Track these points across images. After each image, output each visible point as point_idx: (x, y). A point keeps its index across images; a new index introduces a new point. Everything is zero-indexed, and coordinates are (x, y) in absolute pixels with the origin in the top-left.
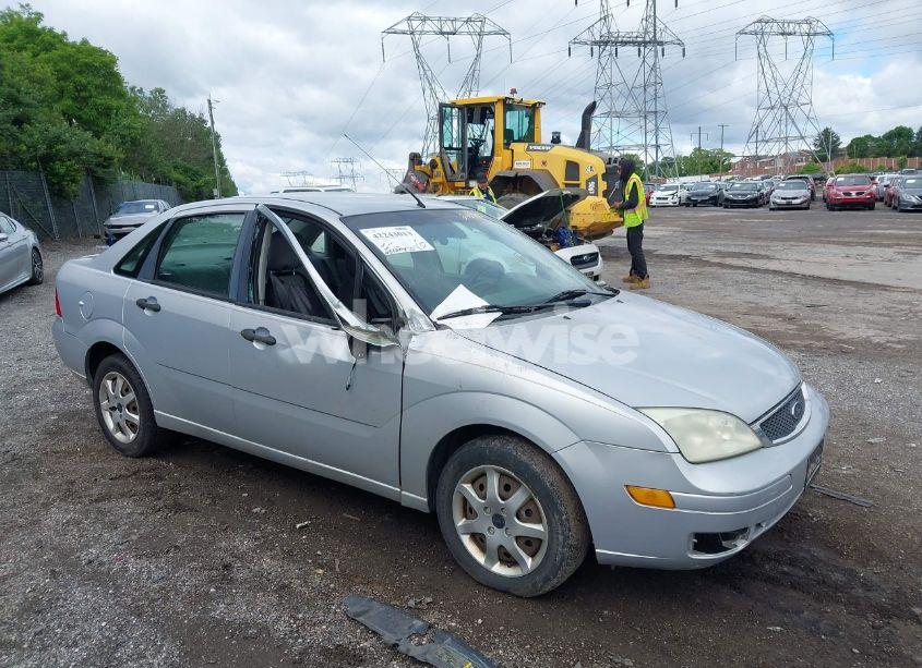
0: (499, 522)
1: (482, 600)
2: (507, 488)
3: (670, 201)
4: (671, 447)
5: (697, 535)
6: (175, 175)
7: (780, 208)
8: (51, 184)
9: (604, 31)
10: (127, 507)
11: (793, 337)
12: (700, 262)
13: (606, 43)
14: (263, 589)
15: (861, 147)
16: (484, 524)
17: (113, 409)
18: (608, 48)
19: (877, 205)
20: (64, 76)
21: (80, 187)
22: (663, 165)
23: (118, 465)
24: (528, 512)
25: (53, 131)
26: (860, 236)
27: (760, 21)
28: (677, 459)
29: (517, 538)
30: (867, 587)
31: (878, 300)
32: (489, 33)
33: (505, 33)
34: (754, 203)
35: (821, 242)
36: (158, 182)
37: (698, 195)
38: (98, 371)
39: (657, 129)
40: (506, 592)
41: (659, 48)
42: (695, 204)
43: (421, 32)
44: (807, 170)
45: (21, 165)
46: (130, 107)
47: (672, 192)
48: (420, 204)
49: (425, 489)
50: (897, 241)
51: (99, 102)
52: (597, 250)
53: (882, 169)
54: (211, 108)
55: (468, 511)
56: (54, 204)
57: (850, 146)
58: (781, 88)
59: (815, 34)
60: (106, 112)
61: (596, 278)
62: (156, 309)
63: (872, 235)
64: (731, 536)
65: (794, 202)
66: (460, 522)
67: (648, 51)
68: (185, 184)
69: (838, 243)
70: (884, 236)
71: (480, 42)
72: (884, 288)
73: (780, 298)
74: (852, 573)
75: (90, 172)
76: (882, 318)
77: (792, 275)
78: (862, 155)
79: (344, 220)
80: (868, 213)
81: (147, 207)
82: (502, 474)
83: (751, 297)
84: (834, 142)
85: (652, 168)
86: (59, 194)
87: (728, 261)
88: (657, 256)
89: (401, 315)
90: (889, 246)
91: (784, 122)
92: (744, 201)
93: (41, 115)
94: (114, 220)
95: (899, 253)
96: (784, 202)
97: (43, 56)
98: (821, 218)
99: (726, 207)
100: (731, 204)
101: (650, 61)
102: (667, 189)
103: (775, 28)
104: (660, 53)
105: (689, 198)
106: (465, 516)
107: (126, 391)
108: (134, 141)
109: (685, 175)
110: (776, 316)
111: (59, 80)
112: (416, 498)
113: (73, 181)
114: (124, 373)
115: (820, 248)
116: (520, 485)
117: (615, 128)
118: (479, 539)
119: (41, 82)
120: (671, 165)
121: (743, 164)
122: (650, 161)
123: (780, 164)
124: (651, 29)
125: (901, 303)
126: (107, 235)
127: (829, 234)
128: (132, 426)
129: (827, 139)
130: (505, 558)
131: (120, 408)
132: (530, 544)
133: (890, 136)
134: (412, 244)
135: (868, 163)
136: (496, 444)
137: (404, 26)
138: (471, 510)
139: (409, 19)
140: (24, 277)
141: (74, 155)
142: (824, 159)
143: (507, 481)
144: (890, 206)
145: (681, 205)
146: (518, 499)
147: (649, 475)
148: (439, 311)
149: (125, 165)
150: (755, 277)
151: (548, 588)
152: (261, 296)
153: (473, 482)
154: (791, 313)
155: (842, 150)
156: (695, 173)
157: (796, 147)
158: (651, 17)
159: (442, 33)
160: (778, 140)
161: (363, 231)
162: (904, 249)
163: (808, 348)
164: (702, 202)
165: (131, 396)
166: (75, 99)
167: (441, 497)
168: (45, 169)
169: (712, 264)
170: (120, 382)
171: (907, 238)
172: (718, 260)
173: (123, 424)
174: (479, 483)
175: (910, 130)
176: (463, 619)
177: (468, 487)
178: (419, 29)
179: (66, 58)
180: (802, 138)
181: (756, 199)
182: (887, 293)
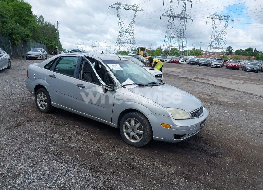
0: (133, 130)
1: (128, 147)
2: (136, 123)
3: (184, 62)
4: (171, 115)
5: (175, 135)
6: (46, 42)
7: (214, 67)
8: (11, 41)
9: (171, 13)
10: (45, 123)
11: (209, 100)
12: (189, 80)
13: (171, 17)
14: (80, 142)
15: (239, 52)
16: (130, 131)
17: (40, 101)
18: (171, 18)
19: (240, 69)
20: (15, 10)
21: (19, 43)
22: (184, 52)
23: (41, 114)
24: (140, 128)
25: (13, 26)
26: (232, 77)
27: (214, 15)
28: (172, 118)
29: (137, 134)
30: (211, 151)
31: (232, 93)
32: (139, 10)
33: (143, 11)
34: (207, 65)
35: (222, 77)
36: (41, 43)
37: (192, 61)
38: (37, 92)
39: (183, 42)
40: (133, 146)
41: (186, 19)
42: (191, 64)
43: (119, 8)
44: (223, 57)
45: (4, 35)
46: (34, 21)
47: (185, 60)
48: (120, 59)
49: (117, 122)
50: (241, 79)
51: (25, 18)
52: (162, 74)
53: (243, 59)
54: (58, 24)
55: (126, 128)
56: (12, 47)
57: (236, 52)
58: (218, 34)
59: (229, 20)
60: (28, 22)
61: (161, 81)
62: (55, 78)
63: (236, 77)
64: (182, 136)
65: (218, 66)
66: (124, 130)
67: (183, 20)
68: (49, 45)
69: (227, 78)
70: (239, 77)
71: (136, 13)
72: (235, 90)
73: (207, 90)
74: (209, 148)
75: (22, 39)
76: (232, 97)
77: (213, 85)
78: (239, 55)
79: (103, 61)
80: (237, 71)
81: (39, 50)
82: (135, 120)
83: (200, 89)
84: (231, 50)
85: (181, 53)
86: (13, 44)
87: (197, 80)
88: (179, 77)
89: (115, 84)
90: (239, 80)
91: (218, 43)
92: (204, 64)
93: (9, 21)
94: (29, 53)
95: (241, 82)
96: (215, 65)
97: (10, 4)
98: (224, 71)
99: (200, 65)
100: (201, 65)
101: (183, 22)
102: (184, 59)
103: (218, 18)
104: (186, 21)
105: (190, 62)
106: (126, 129)
107: (44, 97)
108: (35, 31)
109: (190, 55)
110: (205, 95)
111: (14, 11)
112: (115, 125)
113: (18, 41)
114: (44, 92)
115: (221, 79)
116: (138, 122)
117: (171, 40)
118: (128, 134)
119: (9, 11)
120: (186, 52)
121: (206, 54)
122: (180, 51)
123: (216, 55)
124: (184, 14)
125: (238, 94)
126: (26, 57)
127: (225, 75)
128: (45, 105)
129: (229, 49)
130: (134, 138)
131: (42, 101)
132: (139, 135)
133: (247, 50)
134: (118, 68)
135: (240, 57)
136: (134, 113)
137: (115, 6)
138: (127, 128)
139: (116, 4)
140: (6, 67)
141: (18, 33)
142: (228, 55)
143: (136, 122)
144: (243, 69)
145: (187, 64)
146: (138, 125)
147: (166, 121)
148: (124, 84)
149: (32, 37)
150: (203, 85)
151: (142, 145)
152: (81, 77)
153: (128, 122)
154: (210, 94)
155: (233, 53)
156: (193, 55)
157: (221, 50)
158: (184, 11)
159: (125, 9)
160: (216, 48)
161: (107, 64)
162: (243, 81)
163: (212, 103)
164: (193, 63)
165: (46, 98)
166: (19, 17)
167: (121, 124)
168: (10, 37)
169: (192, 80)
170: (43, 95)
171: (245, 78)
172: (194, 79)
173: (43, 105)
174: (130, 122)
175: (252, 49)
176: (123, 150)
177: (127, 123)
178: (119, 7)
179: (17, 5)
180: (222, 48)
181: (208, 64)
182: (235, 92)
